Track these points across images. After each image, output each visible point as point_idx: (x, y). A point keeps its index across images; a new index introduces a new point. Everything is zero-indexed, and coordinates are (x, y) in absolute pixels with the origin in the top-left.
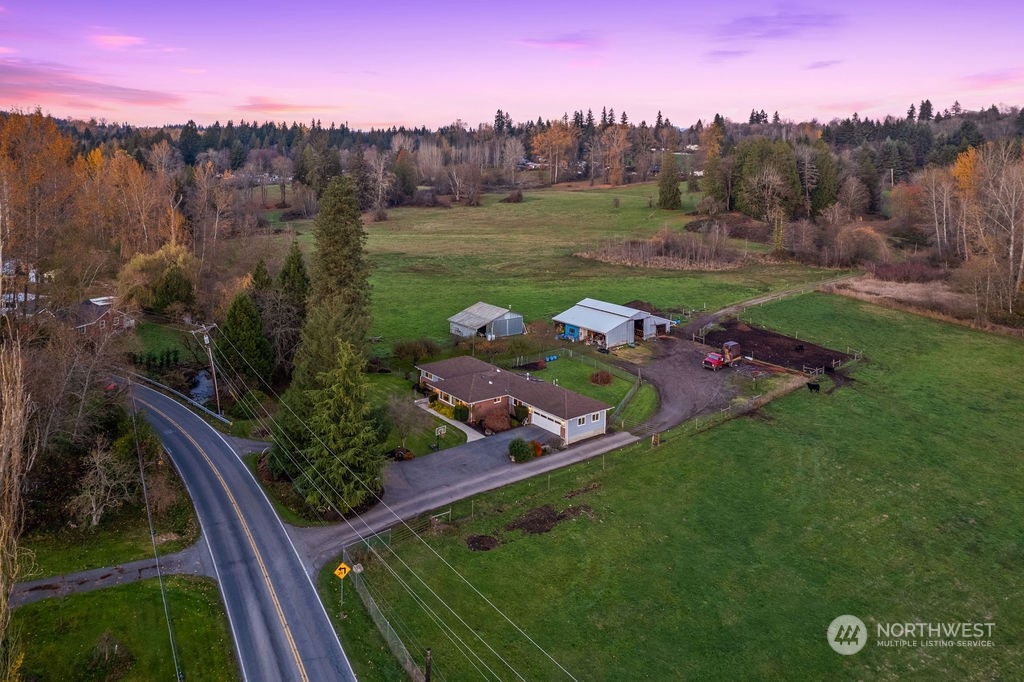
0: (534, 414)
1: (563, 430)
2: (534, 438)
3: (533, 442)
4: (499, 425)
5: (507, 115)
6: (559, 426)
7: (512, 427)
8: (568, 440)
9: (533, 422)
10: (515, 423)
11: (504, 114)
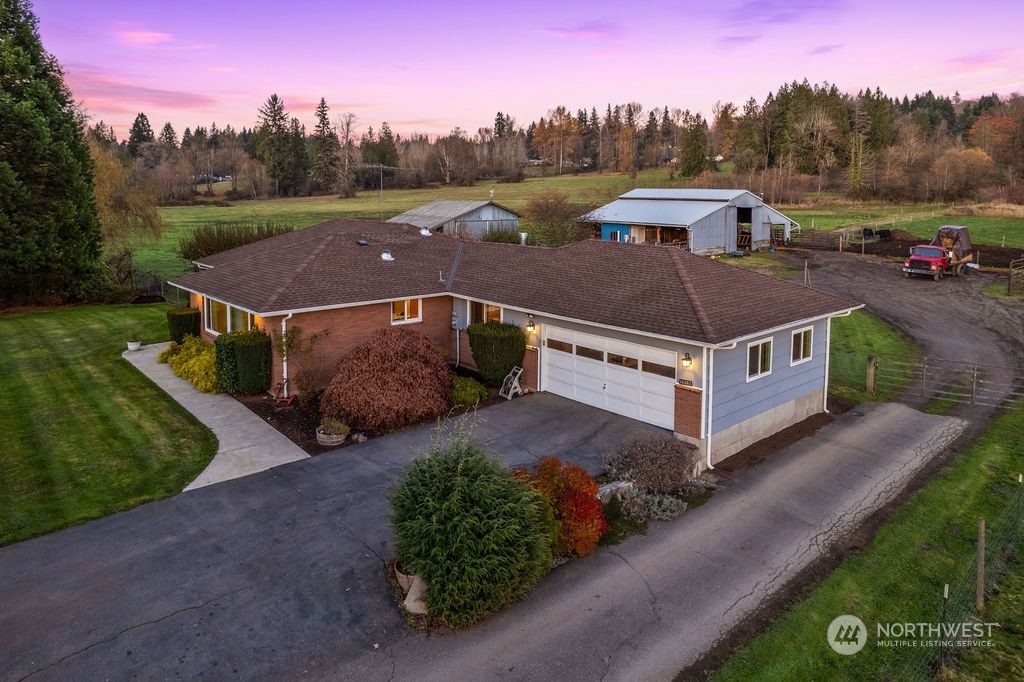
0: (546, 355)
1: (687, 401)
2: (555, 445)
3: (545, 470)
4: (389, 399)
5: (508, 118)
6: (667, 385)
7: (451, 407)
8: (713, 445)
9: (545, 384)
10: (469, 390)
11: (505, 117)
